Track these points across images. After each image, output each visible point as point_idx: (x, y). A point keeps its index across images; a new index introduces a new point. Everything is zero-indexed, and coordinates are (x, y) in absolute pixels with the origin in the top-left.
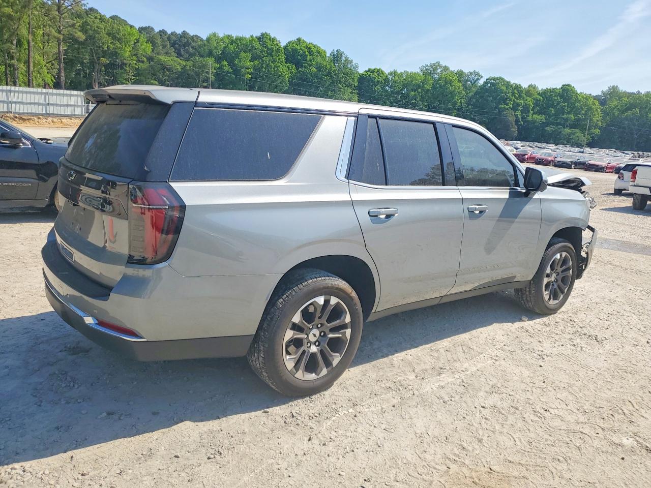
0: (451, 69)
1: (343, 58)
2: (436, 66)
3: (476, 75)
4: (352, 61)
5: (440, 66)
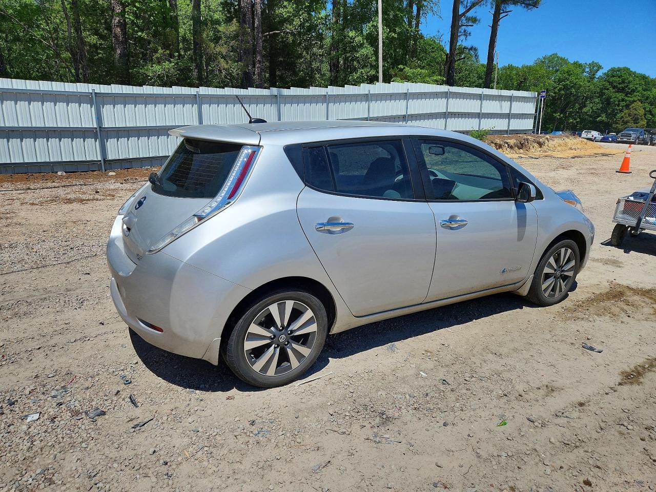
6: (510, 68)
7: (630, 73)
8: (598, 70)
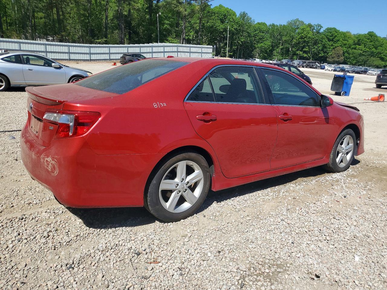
1: (246, 17)
2: (296, 21)
3: (319, 26)
4: (251, 19)
6: (273, 25)
7: (336, 31)
8: (321, 29)
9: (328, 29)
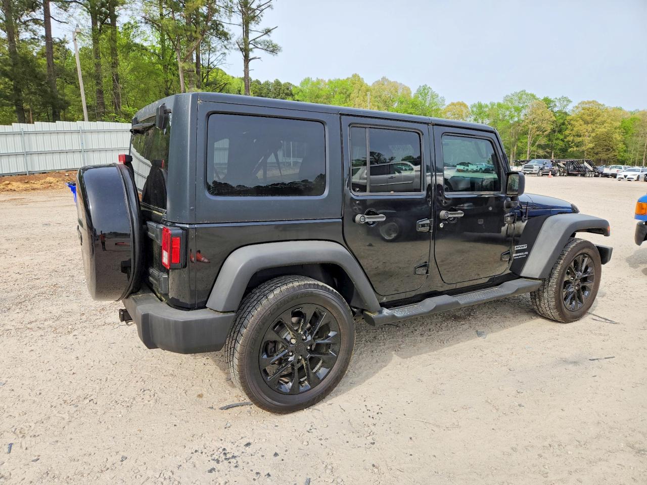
0: (537, 96)
1: (429, 94)
2: (521, 95)
3: (564, 101)
4: (438, 96)
5: (525, 94)
6: (480, 105)
7: (599, 106)
8: (568, 104)
9: (583, 103)
